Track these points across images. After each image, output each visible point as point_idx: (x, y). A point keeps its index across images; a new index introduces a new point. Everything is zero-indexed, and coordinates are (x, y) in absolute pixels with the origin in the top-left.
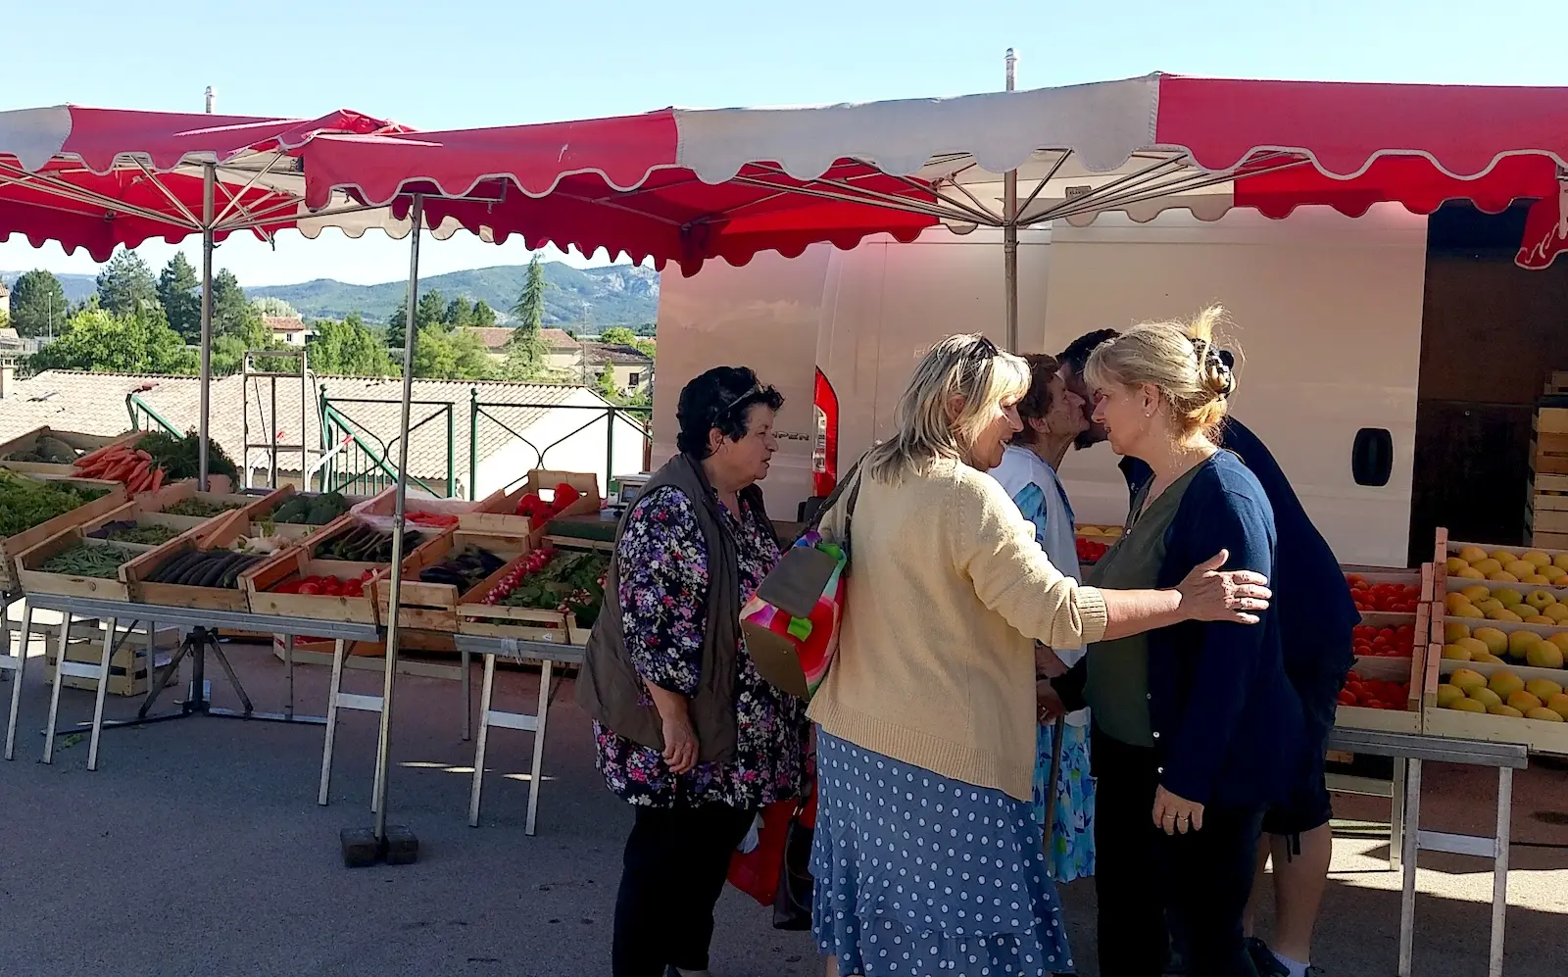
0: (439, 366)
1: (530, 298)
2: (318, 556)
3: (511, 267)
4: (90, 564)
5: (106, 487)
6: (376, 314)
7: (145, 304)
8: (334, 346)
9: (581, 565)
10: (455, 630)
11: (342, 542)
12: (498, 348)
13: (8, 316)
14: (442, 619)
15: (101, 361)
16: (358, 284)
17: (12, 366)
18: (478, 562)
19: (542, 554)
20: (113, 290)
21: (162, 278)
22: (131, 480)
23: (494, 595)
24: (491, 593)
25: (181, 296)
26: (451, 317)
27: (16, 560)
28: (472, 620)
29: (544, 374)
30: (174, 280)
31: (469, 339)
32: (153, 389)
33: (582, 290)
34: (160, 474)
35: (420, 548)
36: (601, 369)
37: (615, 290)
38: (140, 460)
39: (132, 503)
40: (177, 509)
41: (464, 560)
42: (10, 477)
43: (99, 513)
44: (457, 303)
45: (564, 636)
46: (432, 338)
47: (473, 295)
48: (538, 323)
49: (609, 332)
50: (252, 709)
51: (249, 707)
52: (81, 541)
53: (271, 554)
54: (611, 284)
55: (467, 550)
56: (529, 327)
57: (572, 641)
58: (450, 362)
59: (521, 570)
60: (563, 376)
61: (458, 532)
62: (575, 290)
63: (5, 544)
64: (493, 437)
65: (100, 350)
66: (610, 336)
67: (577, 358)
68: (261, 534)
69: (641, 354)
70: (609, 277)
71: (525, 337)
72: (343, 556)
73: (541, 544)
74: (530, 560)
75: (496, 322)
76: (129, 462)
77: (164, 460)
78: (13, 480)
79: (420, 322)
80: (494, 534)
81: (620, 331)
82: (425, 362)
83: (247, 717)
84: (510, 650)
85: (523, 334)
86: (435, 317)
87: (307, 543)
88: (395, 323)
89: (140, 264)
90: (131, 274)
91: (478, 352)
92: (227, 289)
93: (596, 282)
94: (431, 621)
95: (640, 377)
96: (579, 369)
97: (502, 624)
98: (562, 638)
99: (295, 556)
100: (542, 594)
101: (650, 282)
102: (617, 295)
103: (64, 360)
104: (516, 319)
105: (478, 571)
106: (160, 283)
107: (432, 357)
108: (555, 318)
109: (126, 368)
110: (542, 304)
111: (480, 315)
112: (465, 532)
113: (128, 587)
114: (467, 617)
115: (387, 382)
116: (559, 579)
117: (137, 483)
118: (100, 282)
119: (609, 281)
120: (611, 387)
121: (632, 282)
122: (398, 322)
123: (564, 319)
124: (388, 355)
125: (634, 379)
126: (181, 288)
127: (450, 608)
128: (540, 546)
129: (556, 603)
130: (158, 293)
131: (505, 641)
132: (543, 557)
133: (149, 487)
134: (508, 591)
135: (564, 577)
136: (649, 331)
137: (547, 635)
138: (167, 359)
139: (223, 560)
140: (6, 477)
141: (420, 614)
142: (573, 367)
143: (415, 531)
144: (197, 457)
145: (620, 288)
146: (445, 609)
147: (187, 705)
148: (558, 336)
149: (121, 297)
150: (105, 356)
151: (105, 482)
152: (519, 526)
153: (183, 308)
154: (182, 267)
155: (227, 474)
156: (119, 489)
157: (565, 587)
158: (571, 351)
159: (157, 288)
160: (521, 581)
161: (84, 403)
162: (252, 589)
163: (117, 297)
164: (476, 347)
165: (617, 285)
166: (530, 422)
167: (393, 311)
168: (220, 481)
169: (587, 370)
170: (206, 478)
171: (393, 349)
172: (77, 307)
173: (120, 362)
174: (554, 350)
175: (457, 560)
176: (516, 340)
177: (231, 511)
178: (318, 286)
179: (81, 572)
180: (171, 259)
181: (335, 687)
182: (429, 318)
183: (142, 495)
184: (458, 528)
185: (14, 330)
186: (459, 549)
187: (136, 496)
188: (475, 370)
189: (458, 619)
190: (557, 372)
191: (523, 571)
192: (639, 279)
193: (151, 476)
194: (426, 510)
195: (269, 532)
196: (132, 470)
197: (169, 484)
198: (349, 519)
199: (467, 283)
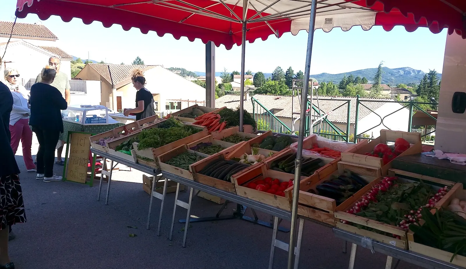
0: (352, 94)
1: (378, 76)
2: (272, 168)
3: (372, 69)
4: (183, 162)
5: (201, 129)
6: (337, 81)
7: (282, 79)
8: (325, 89)
9: (414, 191)
10: (334, 225)
11: (284, 161)
12: (368, 89)
13: (253, 83)
14: (326, 217)
15: (269, 92)
16: (333, 74)
17: (249, 93)
18: (350, 181)
19: (388, 180)
20: (275, 76)
21: (286, 73)
22: (211, 127)
23: (358, 206)
24: (357, 204)
25: (290, 77)
26: (356, 82)
27: (158, 158)
28: (344, 222)
29: (381, 96)
30: (288, 73)
31: (360, 87)
32: (280, 99)
33: (392, 74)
34: (224, 124)
35: (319, 170)
36: (396, 95)
37: (401, 74)
38: (217, 118)
39: (210, 135)
40: (227, 139)
41: (342, 180)
42: (177, 123)
43: (195, 139)
44: (357, 78)
45: (404, 245)
46: (351, 87)
47: (362, 76)
48: (380, 82)
49: (400, 85)
50: (258, 219)
51: (257, 218)
52: (187, 151)
53: (255, 163)
54: (400, 73)
55: (345, 172)
56: (377, 83)
57: (410, 249)
58: (355, 93)
59: (375, 189)
60: (386, 97)
61: (340, 162)
62: (390, 74)
63: (154, 151)
64: (365, 112)
65: (269, 89)
66: (400, 86)
67: (390, 92)
68: (253, 154)
69: (408, 91)
70: (400, 71)
71: (376, 86)
72: (283, 170)
73: (388, 174)
74: (381, 183)
75: (368, 83)
76: (212, 119)
77: (227, 118)
78: (179, 124)
79: (348, 83)
80: (360, 166)
81: (403, 85)
82: (348, 93)
83: (255, 223)
84: (367, 245)
85: (375, 85)
86: (351, 81)
87: (267, 162)
88: (341, 83)
89: (281, 70)
90: (279, 72)
91: (362, 90)
92: (301, 75)
93: (396, 72)
94: (320, 217)
95: (408, 97)
96: (390, 95)
97: (362, 228)
98: (403, 246)
99: (260, 167)
100: (389, 209)
101: (411, 72)
102: (402, 75)
103: (261, 91)
104: (373, 82)
105: (350, 187)
106: (286, 74)
107: (350, 91)
108: (384, 82)
109: (274, 94)
110: (381, 77)
111: (364, 81)
112: (344, 163)
113: (193, 175)
114: (340, 220)
115: (337, 97)
116: (399, 200)
117: (213, 128)
118: (272, 74)
119: (400, 72)
120: (399, 100)
121: (406, 72)
122: (342, 83)
123: (387, 82)
124: (339, 91)
125: (406, 98)
126: (290, 75)
127: (331, 212)
128: (387, 174)
129: (399, 218)
130: (285, 77)
131: (364, 239)
132: (389, 182)
133: (218, 129)
134: (367, 204)
135: (403, 199)
136: (411, 85)
137: (393, 242)
138: (284, 92)
139: (232, 165)
140: (176, 123)
141: (314, 212)
142: (389, 94)
143: (319, 159)
144: (239, 118)
145: (403, 74)
146: (329, 212)
147: (235, 214)
148: (385, 86)
149: (277, 78)
150: (270, 91)
151: (201, 127)
152: (375, 163)
153: (290, 80)
154: (291, 70)
155: (251, 125)
156: (205, 130)
157: (404, 206)
158: (388, 90)
159: (285, 75)
160: (375, 198)
161: (264, 102)
162: (237, 184)
163: (276, 78)
164: (362, 89)
165: (402, 73)
166: (376, 108)
167: (341, 80)
168: (248, 127)
169: (393, 95)
170: (242, 126)
171: (340, 90)
172: (266, 80)
173: (273, 92)
174: (384, 90)
175: (339, 178)
176: (373, 87)
177: (243, 142)
178: (323, 75)
179: (179, 166)
180: (288, 68)
181: (274, 236)
182: (350, 82)
183: (215, 132)
184: (340, 160)
185: (254, 86)
186: (340, 171)
187: (213, 133)
188: (362, 95)
189: (336, 219)
190: (384, 95)
191: (377, 190)
192: (409, 71)
193: (220, 125)
194: (327, 147)
195: (256, 153)
196: (212, 122)
197: (227, 128)
198: (289, 150)
199: (360, 73)
